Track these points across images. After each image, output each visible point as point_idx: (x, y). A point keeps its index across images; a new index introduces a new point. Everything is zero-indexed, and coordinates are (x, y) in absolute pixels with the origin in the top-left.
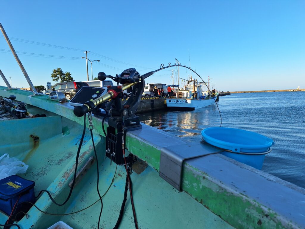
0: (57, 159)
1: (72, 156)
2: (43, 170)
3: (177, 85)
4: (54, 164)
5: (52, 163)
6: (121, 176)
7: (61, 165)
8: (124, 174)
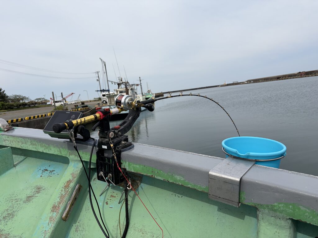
0: (24, 197)
1: (42, 190)
2: (9, 212)
3: (107, 89)
4: (22, 202)
5: (19, 202)
6: (115, 197)
7: (31, 202)
8: (117, 194)
